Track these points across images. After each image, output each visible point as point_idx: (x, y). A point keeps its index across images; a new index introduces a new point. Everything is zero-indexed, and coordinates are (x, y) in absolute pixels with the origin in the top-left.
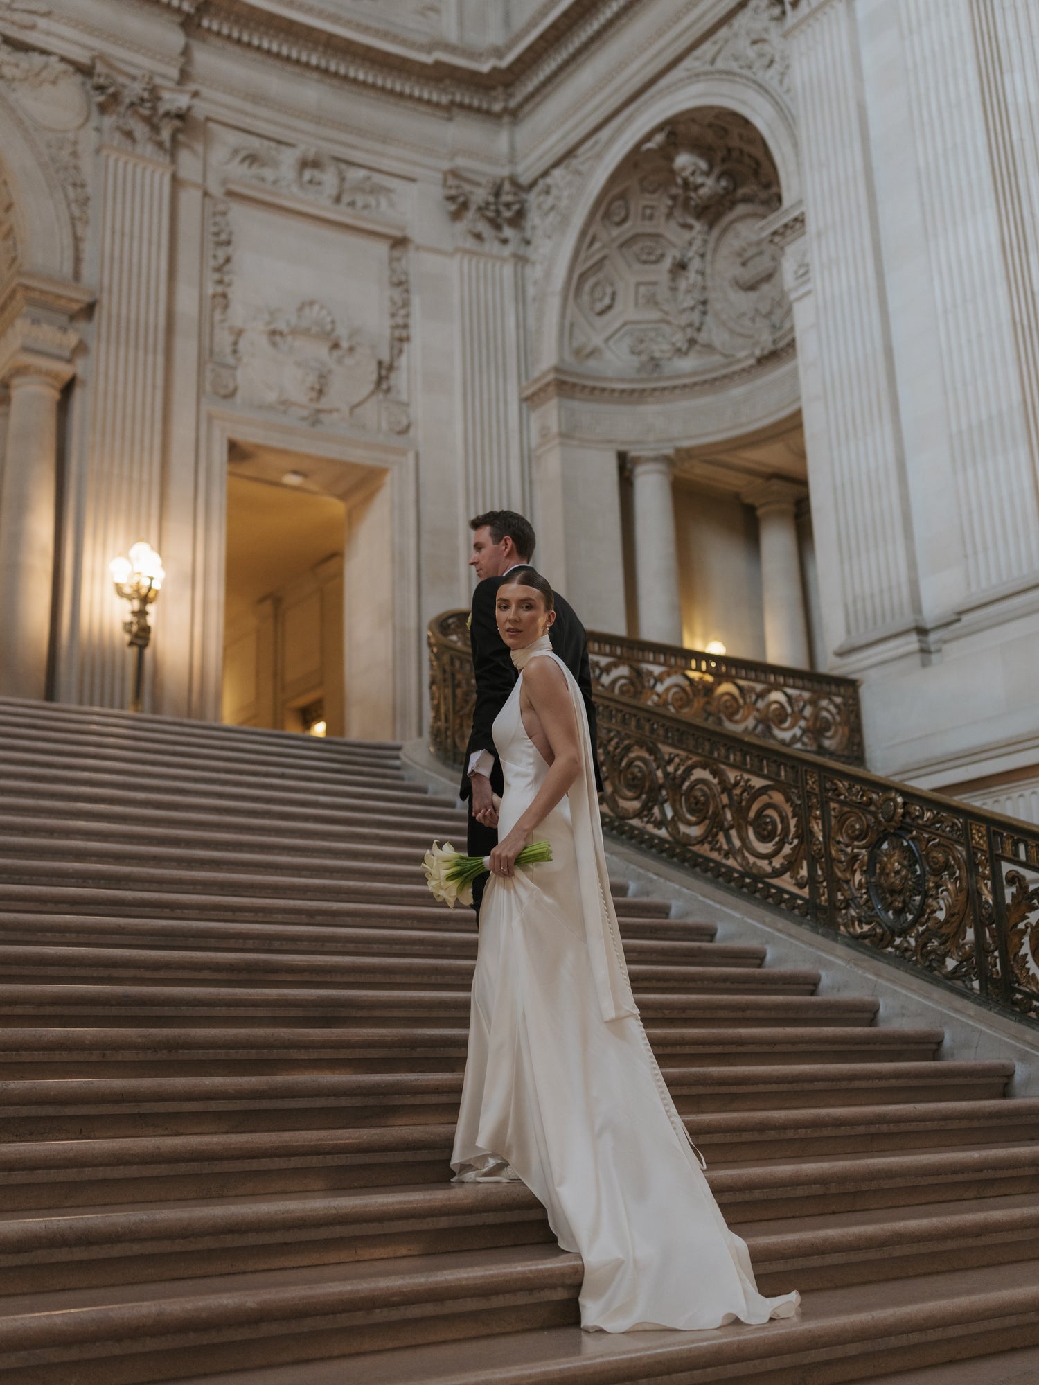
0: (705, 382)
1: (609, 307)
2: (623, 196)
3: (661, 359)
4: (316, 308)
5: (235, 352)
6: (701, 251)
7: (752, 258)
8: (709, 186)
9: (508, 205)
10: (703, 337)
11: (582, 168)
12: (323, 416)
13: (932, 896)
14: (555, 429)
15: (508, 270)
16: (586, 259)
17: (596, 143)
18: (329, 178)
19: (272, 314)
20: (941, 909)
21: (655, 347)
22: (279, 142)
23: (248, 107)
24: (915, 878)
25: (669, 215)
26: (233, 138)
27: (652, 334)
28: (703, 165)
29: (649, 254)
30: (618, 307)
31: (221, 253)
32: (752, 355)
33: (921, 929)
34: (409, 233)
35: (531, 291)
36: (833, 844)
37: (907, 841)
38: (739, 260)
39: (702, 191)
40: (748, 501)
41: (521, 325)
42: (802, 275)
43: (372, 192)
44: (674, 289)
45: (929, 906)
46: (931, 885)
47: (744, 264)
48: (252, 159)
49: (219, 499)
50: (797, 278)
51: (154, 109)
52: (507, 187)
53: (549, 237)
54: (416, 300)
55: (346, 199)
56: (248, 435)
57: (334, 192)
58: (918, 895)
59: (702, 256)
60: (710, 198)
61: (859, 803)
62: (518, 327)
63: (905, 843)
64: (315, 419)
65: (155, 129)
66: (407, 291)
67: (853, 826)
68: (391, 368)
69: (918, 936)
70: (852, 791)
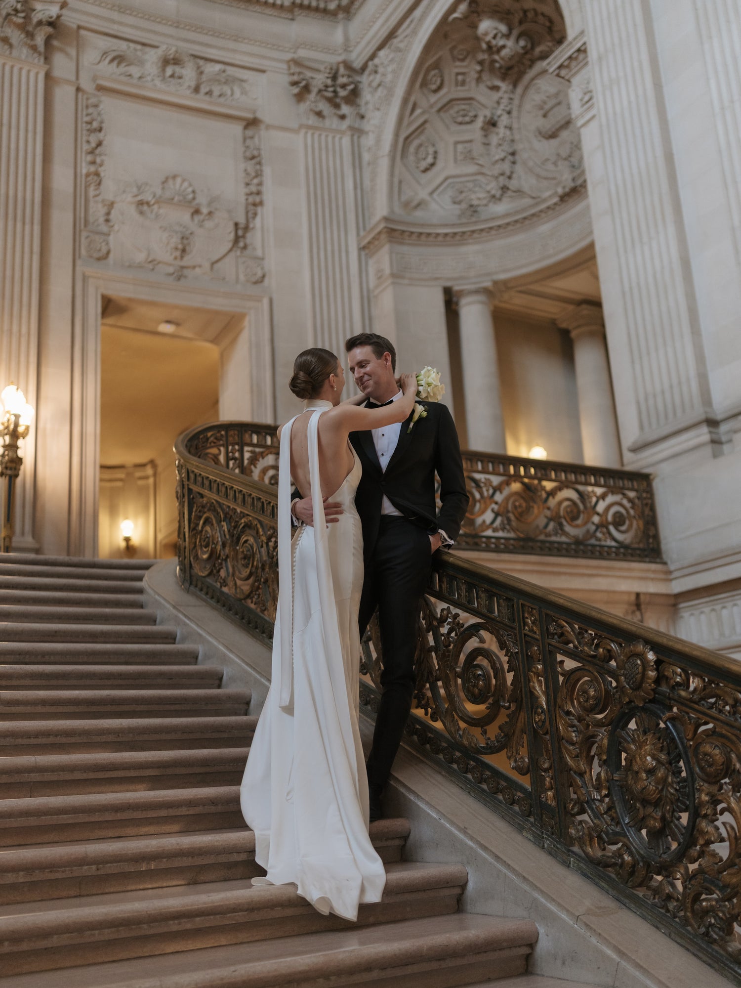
0: (516, 222)
1: (433, 165)
2: (436, 66)
3: (478, 206)
4: (179, 180)
5: (107, 221)
6: (508, 109)
7: (552, 108)
8: (511, 47)
9: (344, 86)
10: (513, 184)
11: (402, 45)
12: (186, 272)
13: (705, 816)
14: (387, 271)
15: (346, 141)
16: (409, 124)
17: (412, 22)
18: (188, 72)
19: (139, 188)
20: (722, 840)
21: (473, 196)
22: (144, 44)
23: (115, 16)
24: (678, 783)
25: (479, 80)
26: (104, 43)
27: (470, 185)
28: (503, 28)
29: (464, 116)
30: (440, 164)
31: (94, 139)
32: (556, 193)
33: (692, 867)
34: (259, 115)
35: (366, 157)
36: (560, 716)
37: (665, 723)
38: (541, 112)
39: (504, 53)
40: (564, 325)
41: (359, 186)
42: (587, 102)
43: (226, 82)
44: (487, 144)
45: (702, 833)
46: (705, 798)
47: (545, 116)
48: (119, 59)
49: (93, 347)
50: (583, 105)
51: (27, 18)
52: (342, 70)
53: (378, 109)
54: (267, 171)
55: (204, 89)
56: (119, 291)
57: (193, 84)
58: (685, 811)
59: (509, 113)
60: (512, 58)
61: (594, 657)
62: (355, 188)
63: (662, 725)
64: (179, 275)
65: (30, 35)
66: (259, 163)
67: (586, 692)
68: (246, 229)
69: (688, 878)
70: (583, 637)
